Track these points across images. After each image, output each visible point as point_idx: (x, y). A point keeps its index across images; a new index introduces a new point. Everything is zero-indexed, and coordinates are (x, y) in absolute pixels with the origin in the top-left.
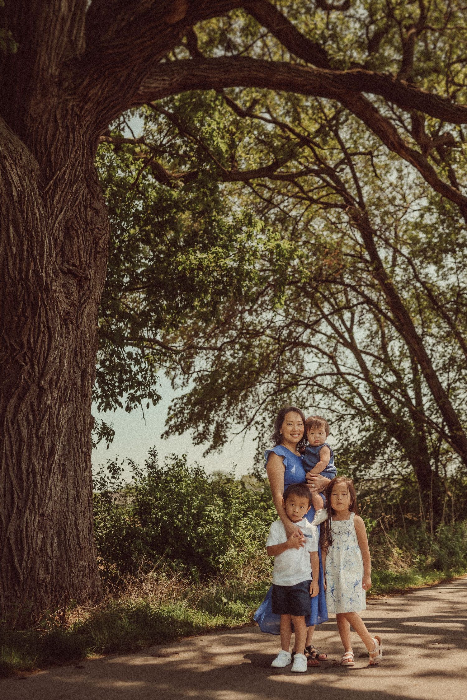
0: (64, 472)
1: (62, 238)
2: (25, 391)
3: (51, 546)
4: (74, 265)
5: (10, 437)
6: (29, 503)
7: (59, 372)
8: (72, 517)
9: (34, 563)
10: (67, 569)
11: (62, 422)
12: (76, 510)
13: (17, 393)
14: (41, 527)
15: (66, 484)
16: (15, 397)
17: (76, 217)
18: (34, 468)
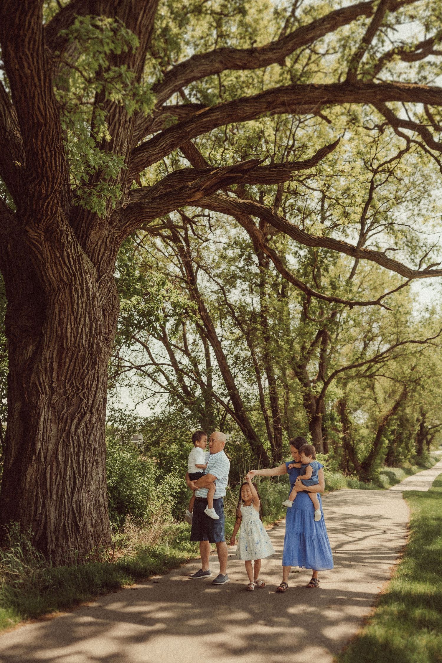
2: (83, 416)
4: (106, 333)
5: (73, 444)
6: (84, 485)
8: (101, 492)
9: (85, 521)
13: (78, 416)
14: (88, 498)
16: (77, 419)
17: (108, 303)
18: (86, 463)
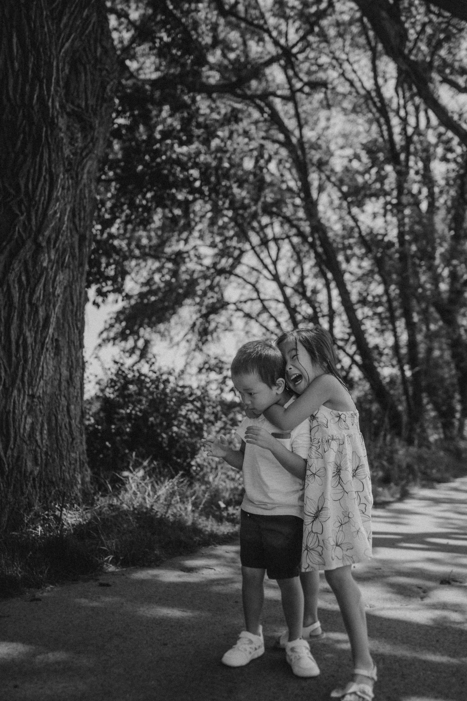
0: (57, 350)
1: (67, 71)
2: (19, 247)
3: (41, 433)
4: (79, 106)
6: (18, 381)
7: (58, 231)
8: (64, 402)
9: (20, 452)
10: (57, 461)
11: (58, 291)
12: (69, 394)
13: (8, 247)
14: (31, 409)
15: (59, 363)
16: (6, 252)
17: (84, 50)
18: (25, 340)
